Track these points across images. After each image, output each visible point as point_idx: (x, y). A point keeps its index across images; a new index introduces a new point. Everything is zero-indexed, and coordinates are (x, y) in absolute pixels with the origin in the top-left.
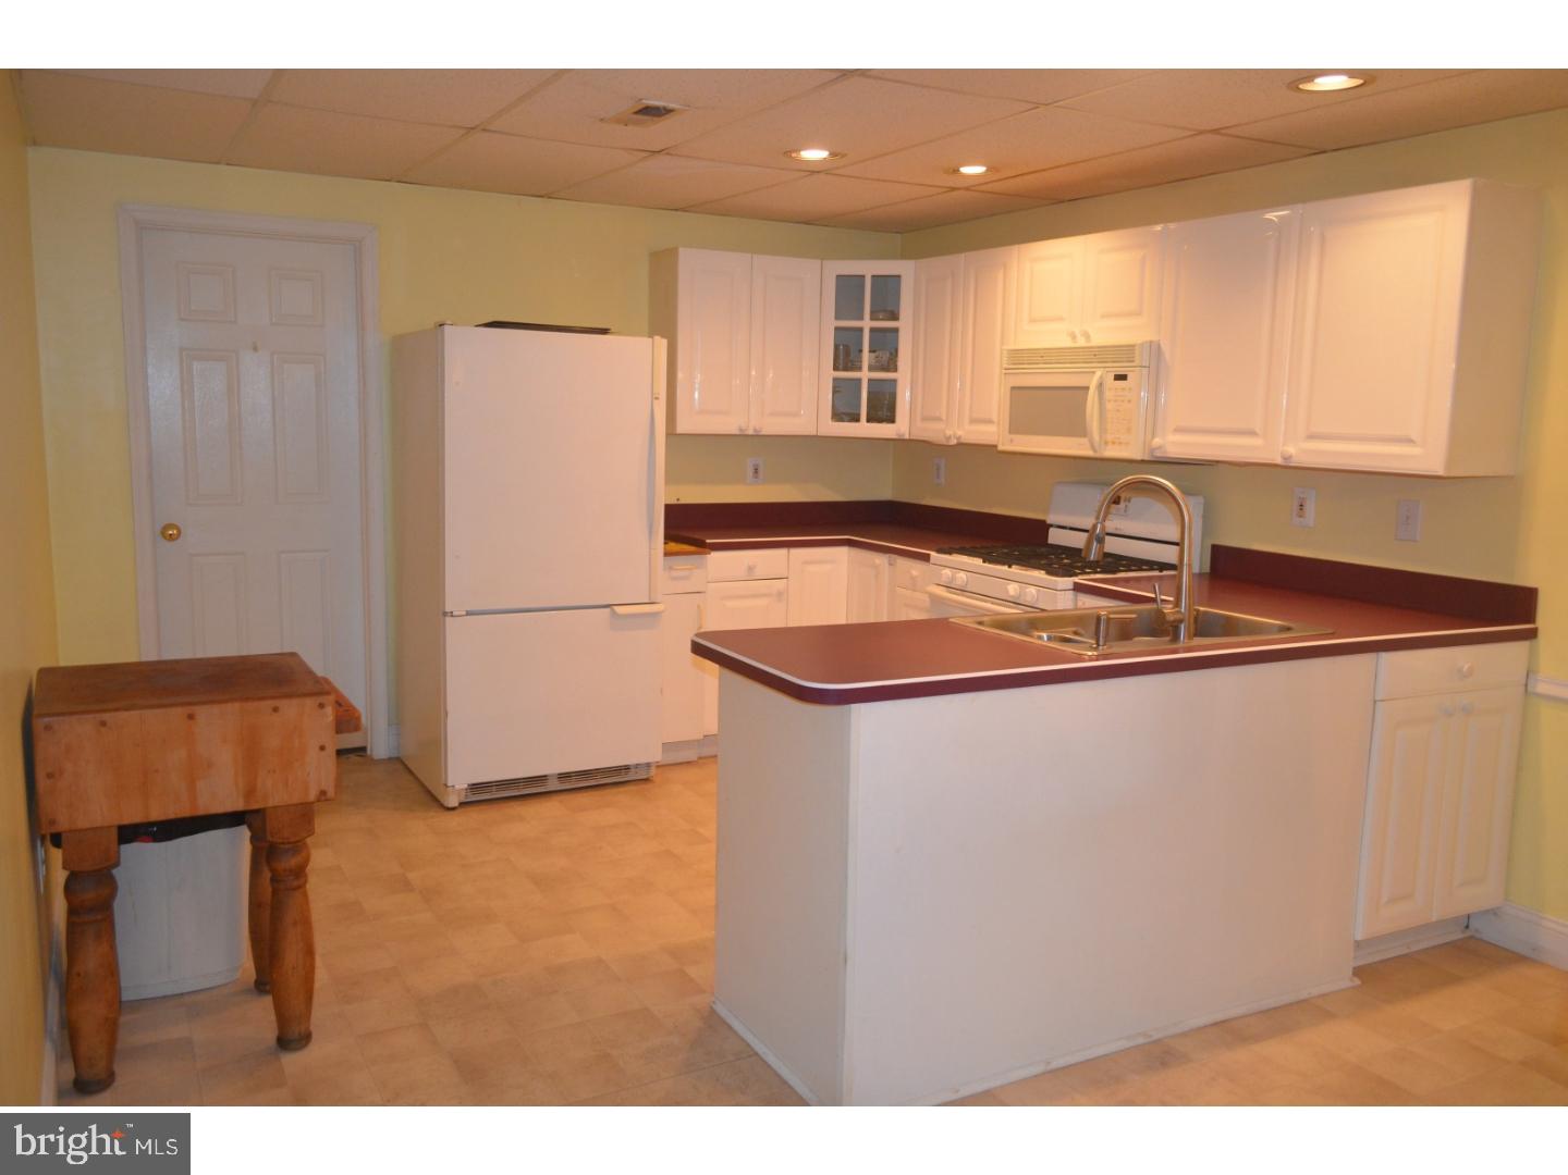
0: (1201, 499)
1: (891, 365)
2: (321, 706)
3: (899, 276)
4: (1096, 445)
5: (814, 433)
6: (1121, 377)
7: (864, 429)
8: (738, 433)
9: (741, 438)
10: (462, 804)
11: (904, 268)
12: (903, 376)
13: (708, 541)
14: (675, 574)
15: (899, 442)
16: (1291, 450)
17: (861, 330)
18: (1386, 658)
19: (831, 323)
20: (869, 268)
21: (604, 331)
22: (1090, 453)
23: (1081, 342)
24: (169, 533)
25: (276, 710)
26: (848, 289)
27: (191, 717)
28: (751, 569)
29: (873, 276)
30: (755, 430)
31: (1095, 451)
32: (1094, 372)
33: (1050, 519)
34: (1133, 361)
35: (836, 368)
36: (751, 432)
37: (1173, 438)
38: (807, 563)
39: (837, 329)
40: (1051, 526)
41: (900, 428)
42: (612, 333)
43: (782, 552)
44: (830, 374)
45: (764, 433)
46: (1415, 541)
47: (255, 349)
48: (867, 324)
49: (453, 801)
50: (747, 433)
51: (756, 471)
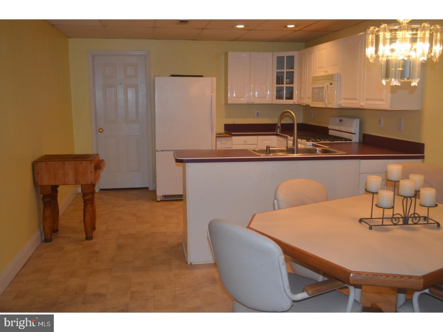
0: (358, 120)
1: (292, 82)
2: (91, 163)
3: (294, 56)
4: (327, 105)
5: (271, 103)
6: (331, 84)
7: (285, 101)
8: (247, 103)
9: (248, 105)
10: (161, 201)
11: (295, 54)
12: (295, 85)
13: (232, 133)
14: (222, 142)
15: (294, 105)
16: (362, 104)
17: (283, 72)
18: (363, 161)
19: (275, 70)
20: (286, 54)
21: (202, 76)
22: (325, 106)
23: (327, 74)
24: (101, 130)
25: (81, 163)
26: (280, 60)
27: (64, 163)
28: (245, 142)
29: (287, 56)
30: (252, 102)
31: (326, 106)
32: (326, 83)
33: (329, 127)
34: (333, 79)
35: (277, 84)
36: (251, 103)
37: (343, 101)
38: (263, 140)
39: (277, 72)
40: (330, 129)
41: (295, 101)
42: (204, 77)
43: (256, 137)
44: (275, 85)
45: (255, 103)
46: (401, 130)
47: (121, 84)
48: (285, 70)
49: (159, 199)
50: (249, 103)
51: (258, 114)
